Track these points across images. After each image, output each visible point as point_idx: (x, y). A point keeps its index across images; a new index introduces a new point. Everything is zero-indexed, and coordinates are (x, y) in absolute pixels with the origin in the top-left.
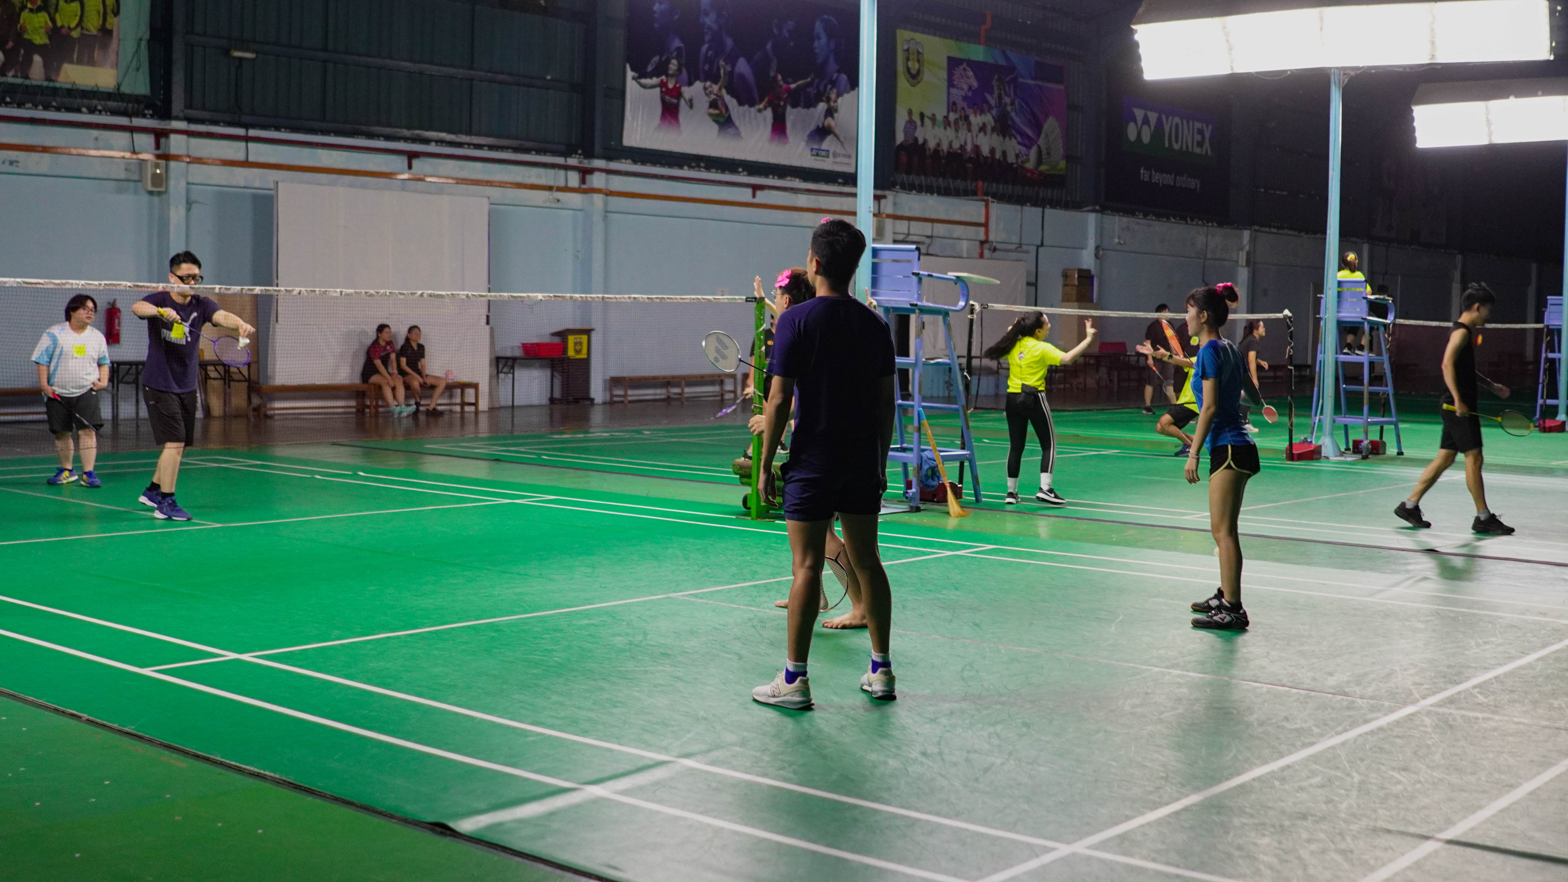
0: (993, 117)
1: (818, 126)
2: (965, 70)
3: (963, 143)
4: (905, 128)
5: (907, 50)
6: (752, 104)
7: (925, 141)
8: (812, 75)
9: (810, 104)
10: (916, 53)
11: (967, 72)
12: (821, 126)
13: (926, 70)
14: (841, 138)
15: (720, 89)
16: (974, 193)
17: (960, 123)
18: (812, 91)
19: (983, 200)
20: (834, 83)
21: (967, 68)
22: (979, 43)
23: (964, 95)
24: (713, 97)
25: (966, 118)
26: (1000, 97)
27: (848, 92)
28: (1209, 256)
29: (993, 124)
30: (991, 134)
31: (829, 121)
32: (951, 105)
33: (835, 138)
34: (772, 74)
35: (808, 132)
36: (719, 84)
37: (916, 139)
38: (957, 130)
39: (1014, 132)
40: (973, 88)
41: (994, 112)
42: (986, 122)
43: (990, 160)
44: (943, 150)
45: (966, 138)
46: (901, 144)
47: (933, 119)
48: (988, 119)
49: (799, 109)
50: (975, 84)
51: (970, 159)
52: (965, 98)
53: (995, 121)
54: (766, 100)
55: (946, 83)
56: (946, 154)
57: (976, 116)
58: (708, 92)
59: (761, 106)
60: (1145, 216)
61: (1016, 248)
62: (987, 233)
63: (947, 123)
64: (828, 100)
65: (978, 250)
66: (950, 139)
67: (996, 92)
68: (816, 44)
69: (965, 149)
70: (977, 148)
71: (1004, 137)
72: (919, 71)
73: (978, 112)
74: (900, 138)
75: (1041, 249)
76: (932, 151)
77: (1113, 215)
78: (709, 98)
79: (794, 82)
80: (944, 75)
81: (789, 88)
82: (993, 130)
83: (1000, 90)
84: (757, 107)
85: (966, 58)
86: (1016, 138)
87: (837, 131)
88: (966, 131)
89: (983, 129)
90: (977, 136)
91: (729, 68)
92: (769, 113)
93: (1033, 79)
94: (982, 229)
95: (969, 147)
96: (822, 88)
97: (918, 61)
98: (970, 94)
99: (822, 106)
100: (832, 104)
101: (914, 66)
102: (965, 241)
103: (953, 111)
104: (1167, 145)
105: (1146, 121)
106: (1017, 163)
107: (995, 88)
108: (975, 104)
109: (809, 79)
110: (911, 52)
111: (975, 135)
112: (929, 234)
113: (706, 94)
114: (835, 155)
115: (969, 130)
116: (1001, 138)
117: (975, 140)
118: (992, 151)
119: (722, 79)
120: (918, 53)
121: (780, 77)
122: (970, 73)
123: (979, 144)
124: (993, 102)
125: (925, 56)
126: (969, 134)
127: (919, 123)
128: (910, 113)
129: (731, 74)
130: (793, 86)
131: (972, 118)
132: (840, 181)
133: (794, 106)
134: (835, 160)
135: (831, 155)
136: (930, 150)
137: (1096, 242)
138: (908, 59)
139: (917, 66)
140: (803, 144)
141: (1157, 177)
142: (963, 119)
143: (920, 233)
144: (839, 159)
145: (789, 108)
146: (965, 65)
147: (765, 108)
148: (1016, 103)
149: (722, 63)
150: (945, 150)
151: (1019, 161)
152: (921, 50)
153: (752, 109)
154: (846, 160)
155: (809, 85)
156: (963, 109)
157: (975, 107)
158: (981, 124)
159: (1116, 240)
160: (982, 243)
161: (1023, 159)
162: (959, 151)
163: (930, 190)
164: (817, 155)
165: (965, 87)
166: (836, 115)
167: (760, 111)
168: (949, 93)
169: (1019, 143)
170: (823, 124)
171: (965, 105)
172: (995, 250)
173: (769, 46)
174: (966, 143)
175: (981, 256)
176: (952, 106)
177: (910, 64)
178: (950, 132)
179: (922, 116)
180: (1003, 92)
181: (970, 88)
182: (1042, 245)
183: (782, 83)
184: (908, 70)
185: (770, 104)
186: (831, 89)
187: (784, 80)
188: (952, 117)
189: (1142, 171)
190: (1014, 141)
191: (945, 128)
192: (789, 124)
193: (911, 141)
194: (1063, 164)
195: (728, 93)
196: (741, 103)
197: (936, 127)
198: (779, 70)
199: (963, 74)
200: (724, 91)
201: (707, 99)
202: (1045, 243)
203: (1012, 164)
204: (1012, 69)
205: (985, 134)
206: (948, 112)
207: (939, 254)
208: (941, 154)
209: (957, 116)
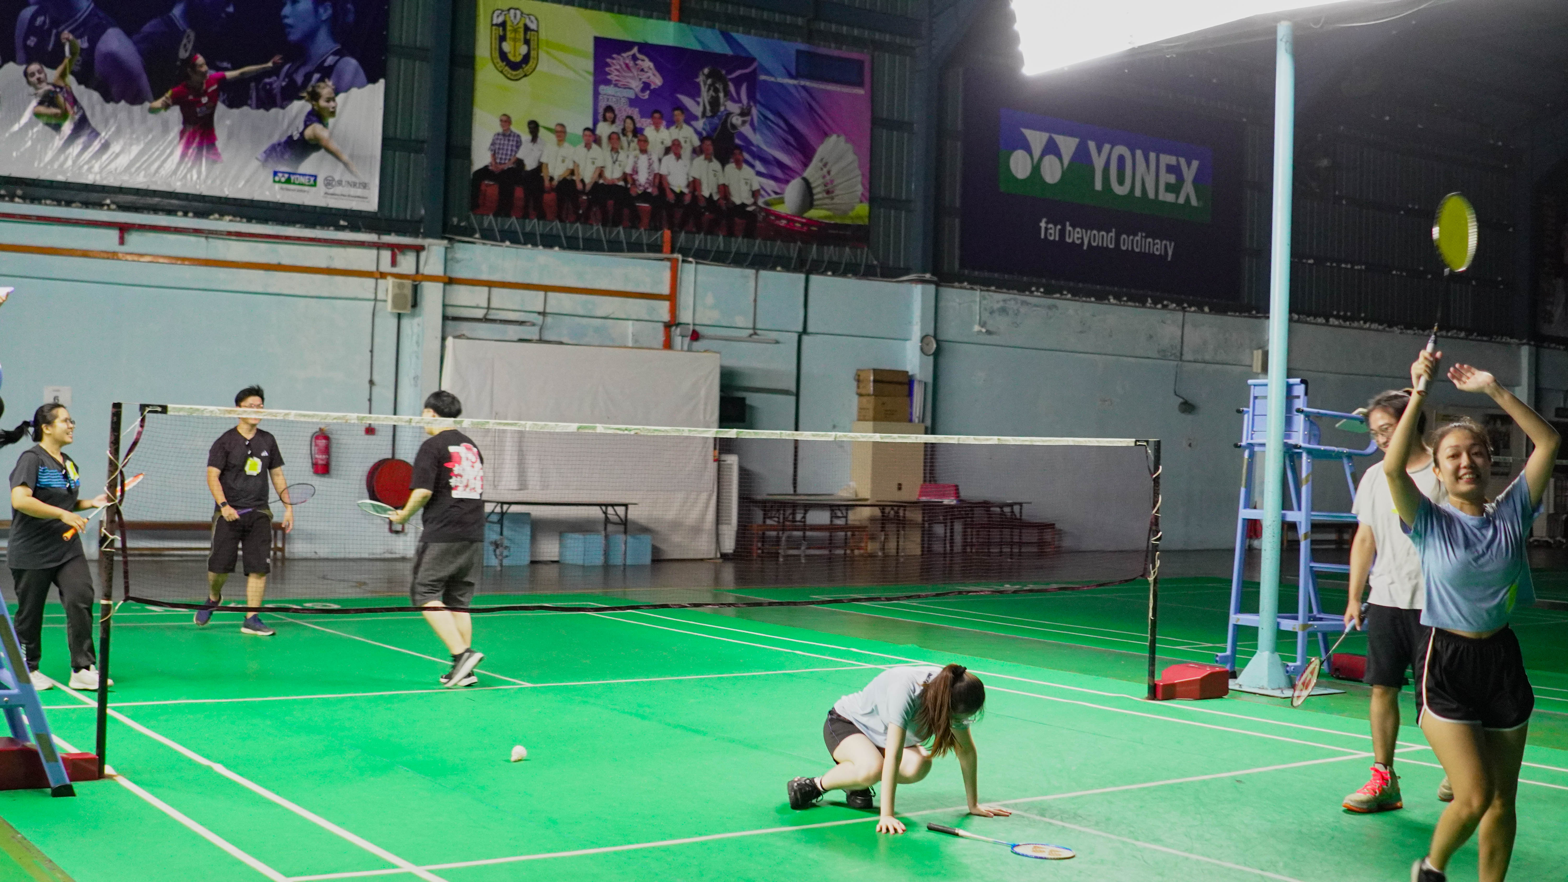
0: (698, 133)
1: (291, 137)
2: (634, 58)
3: (628, 170)
4: (493, 144)
5: (503, 25)
6: (135, 99)
7: (540, 167)
8: (277, 58)
9: (268, 101)
10: (522, 30)
11: (639, 62)
12: (296, 136)
13: (543, 55)
14: (345, 157)
15: (63, 76)
16: (655, 248)
17: (623, 139)
18: (278, 83)
19: (668, 259)
20: (326, 72)
21: (639, 56)
22: (670, 19)
23: (633, 97)
24: (45, 87)
25: (637, 132)
26: (715, 103)
27: (361, 86)
28: (1187, 356)
29: (697, 143)
30: (692, 159)
31: (316, 130)
32: (601, 110)
33: (329, 157)
34: (183, 54)
35: (266, 146)
36: (61, 68)
37: (520, 163)
38: (615, 150)
39: (746, 156)
40: (653, 87)
41: (700, 124)
42: (682, 141)
43: (688, 199)
44: (582, 181)
45: (636, 163)
46: (485, 169)
47: (560, 132)
48: (687, 135)
49: (245, 109)
50: (657, 81)
51: (645, 196)
52: (634, 102)
53: (702, 139)
54: (169, 94)
55: (591, 78)
56: (588, 188)
57: (657, 128)
58: (33, 79)
59: (158, 103)
60: (1049, 292)
61: (751, 336)
62: (673, 310)
63: (592, 137)
64: (314, 97)
65: (661, 337)
66: (599, 163)
67: (705, 96)
68: (287, 10)
69: (634, 181)
70: (660, 181)
71: (724, 163)
72: (526, 59)
73: (664, 123)
74: (481, 158)
75: (805, 338)
76: (555, 183)
77: (972, 289)
78: (37, 89)
79: (234, 68)
80: (590, 65)
81: (224, 77)
82: (696, 152)
83: (716, 91)
84: (147, 105)
85: (639, 39)
86: (752, 166)
87: (334, 145)
88: (638, 152)
89: (673, 149)
90: (660, 160)
91: (83, 44)
92: (175, 114)
93: (791, 76)
94: (666, 304)
95: (643, 178)
96: (299, 78)
97: (527, 42)
98: (646, 95)
99: (299, 107)
100: (322, 103)
101: (515, 49)
102: (630, 322)
103: (605, 120)
104: (1098, 186)
105: (1051, 148)
106: (755, 203)
107: (704, 89)
108: (656, 111)
109: (270, 64)
110: (509, 28)
111: (655, 158)
112: (541, 310)
113: (29, 83)
114: (329, 183)
115: (644, 151)
116: (716, 165)
117: (656, 165)
118: (694, 184)
119: (66, 61)
120: (527, 29)
121: (200, 60)
122: (647, 64)
123: (663, 171)
124: (697, 110)
125: (543, 35)
126: (643, 158)
127: (526, 137)
128: (506, 121)
129: (89, 53)
130: (230, 74)
131: (650, 132)
132: (342, 223)
133: (232, 104)
134: (331, 191)
135: (320, 181)
136: (552, 179)
137: (922, 329)
138: (502, 38)
139: (524, 50)
140: (255, 164)
141: (1075, 235)
142: (630, 135)
143: (520, 308)
144: (338, 190)
145: (221, 108)
146: (635, 50)
147: (166, 107)
148: (754, 111)
149: (66, 35)
150: (587, 180)
151: (761, 202)
152: (533, 26)
153: (136, 108)
154: (359, 192)
155: (275, 71)
156: (631, 118)
157: (657, 115)
158: (668, 143)
159: (977, 328)
160: (668, 326)
161: (767, 198)
162: (621, 183)
163: (549, 241)
164: (288, 181)
165: (636, 85)
166: (331, 121)
167: (153, 111)
168: (596, 94)
169: (759, 174)
170: (302, 134)
171: (635, 113)
172: (695, 336)
173: (177, 11)
174: (635, 171)
175: (668, 344)
176: (608, 113)
177: (507, 47)
178: (601, 155)
179: (534, 127)
180: (721, 95)
181: (646, 86)
182: (805, 331)
183: (205, 68)
184: (503, 56)
185: (176, 100)
186: (321, 80)
187: (210, 64)
188: (604, 129)
189: (1043, 224)
190: (746, 170)
191: (588, 146)
192: (220, 132)
193: (509, 165)
194: (862, 209)
195: (80, 82)
196: (108, 97)
197: (566, 144)
198: (197, 49)
199: (631, 64)
200: (71, 80)
201: (31, 90)
202: (810, 329)
203: (744, 205)
204: (746, 60)
205: (678, 157)
206: (595, 123)
207: (564, 340)
208: (579, 186)
209: (616, 128)
